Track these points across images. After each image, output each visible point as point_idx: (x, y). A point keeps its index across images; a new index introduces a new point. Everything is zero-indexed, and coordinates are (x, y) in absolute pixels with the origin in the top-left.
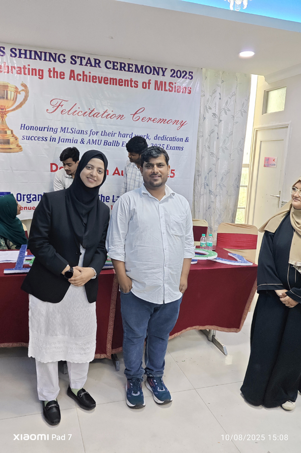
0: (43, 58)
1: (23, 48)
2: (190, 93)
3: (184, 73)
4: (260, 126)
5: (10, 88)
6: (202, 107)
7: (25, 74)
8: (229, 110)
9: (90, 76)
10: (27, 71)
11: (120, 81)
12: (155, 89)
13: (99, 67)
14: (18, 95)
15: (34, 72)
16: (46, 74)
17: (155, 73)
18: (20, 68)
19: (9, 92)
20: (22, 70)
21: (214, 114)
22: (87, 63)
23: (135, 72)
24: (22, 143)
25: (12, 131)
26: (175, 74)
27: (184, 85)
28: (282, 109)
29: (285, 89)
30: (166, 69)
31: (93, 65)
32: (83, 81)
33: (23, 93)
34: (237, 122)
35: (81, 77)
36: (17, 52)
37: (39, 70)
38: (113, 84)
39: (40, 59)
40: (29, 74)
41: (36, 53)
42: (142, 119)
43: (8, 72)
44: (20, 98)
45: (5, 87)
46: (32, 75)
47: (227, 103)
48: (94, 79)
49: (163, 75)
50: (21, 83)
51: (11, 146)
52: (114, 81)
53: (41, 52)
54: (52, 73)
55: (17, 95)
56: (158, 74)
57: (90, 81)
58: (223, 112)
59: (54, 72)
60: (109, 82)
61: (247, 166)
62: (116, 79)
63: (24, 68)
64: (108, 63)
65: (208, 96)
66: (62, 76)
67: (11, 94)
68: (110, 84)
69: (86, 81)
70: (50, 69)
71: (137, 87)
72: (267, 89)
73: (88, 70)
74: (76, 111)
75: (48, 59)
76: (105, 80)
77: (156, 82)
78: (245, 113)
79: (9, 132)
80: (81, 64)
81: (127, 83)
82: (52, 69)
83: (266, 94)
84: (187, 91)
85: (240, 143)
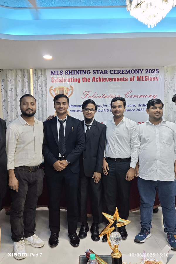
0: (80, 73)
1: (71, 70)
2: (158, 80)
3: (154, 70)
5: (65, 89)
7: (72, 82)
9: (102, 79)
10: (72, 80)
11: (118, 79)
12: (137, 81)
13: (107, 73)
14: (69, 91)
15: (76, 80)
16: (81, 80)
17: (137, 72)
19: (65, 91)
20: (70, 80)
22: (101, 73)
23: (126, 73)
24: (70, 114)
26: (148, 71)
27: (154, 76)
30: (143, 70)
31: (104, 73)
32: (99, 81)
33: (71, 91)
36: (68, 72)
37: (78, 79)
38: (114, 81)
41: (76, 71)
42: (131, 96)
43: (64, 82)
45: (63, 88)
48: (104, 80)
49: (141, 73)
50: (70, 86)
52: (114, 79)
53: (79, 71)
54: (84, 80)
56: (138, 73)
59: (85, 79)
60: (112, 80)
62: (116, 78)
64: (111, 71)
65: (169, 81)
66: (89, 80)
69: (101, 81)
70: (83, 78)
71: (127, 81)
73: (101, 76)
74: (96, 96)
75: (82, 73)
76: (110, 80)
77: (138, 77)
80: (98, 74)
81: (122, 79)
82: (84, 78)
84: (156, 79)
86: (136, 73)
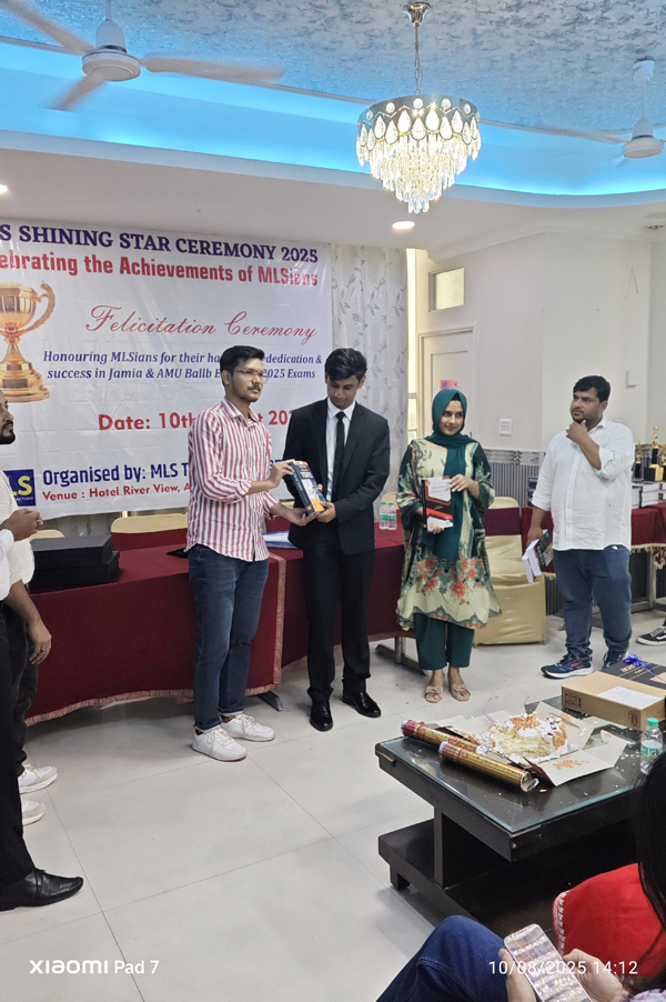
0: (75, 240)
1: (40, 225)
2: (315, 284)
3: (304, 252)
4: (428, 330)
5: (22, 292)
6: (335, 305)
7: (46, 268)
8: (377, 308)
9: (153, 266)
10: (49, 262)
11: (204, 270)
12: (260, 281)
13: (168, 250)
14: (37, 303)
15: (60, 264)
16: (81, 266)
17: (258, 254)
18: (38, 259)
19: (22, 300)
20: (42, 261)
21: (356, 316)
22: (147, 244)
23: (226, 254)
24: (48, 383)
25: (30, 365)
26: (289, 255)
27: (305, 272)
28: (460, 302)
29: (462, 270)
30: (274, 248)
31: (158, 247)
32: (144, 273)
33: (45, 301)
34: (390, 327)
35: (140, 268)
36: (31, 233)
37: (70, 260)
38: (193, 277)
39: (70, 242)
40: (53, 268)
41: (62, 231)
42: (245, 330)
43: (18, 267)
44: (42, 307)
45: (16, 291)
46: (59, 269)
47: (373, 296)
48: (160, 270)
49: (271, 257)
50: (41, 283)
51: (30, 391)
52: (192, 272)
53: (71, 231)
54: (91, 265)
55: (35, 304)
56: (263, 257)
57: (154, 274)
58: (368, 311)
59: (95, 261)
60: (185, 273)
61: (414, 396)
62: (196, 268)
63: (45, 258)
64: (181, 242)
65: (342, 287)
66: (108, 267)
67: (25, 304)
68: (188, 276)
69: (149, 274)
70: (87, 258)
71: (231, 279)
72: (433, 271)
73: (150, 256)
74: (135, 324)
75: (82, 241)
76: (179, 271)
77: (261, 269)
78: (402, 310)
79: (25, 367)
80: (138, 247)
81: (215, 273)
82: (91, 258)
83: (432, 279)
84: (311, 281)
85: (398, 360)
86: (255, 257)
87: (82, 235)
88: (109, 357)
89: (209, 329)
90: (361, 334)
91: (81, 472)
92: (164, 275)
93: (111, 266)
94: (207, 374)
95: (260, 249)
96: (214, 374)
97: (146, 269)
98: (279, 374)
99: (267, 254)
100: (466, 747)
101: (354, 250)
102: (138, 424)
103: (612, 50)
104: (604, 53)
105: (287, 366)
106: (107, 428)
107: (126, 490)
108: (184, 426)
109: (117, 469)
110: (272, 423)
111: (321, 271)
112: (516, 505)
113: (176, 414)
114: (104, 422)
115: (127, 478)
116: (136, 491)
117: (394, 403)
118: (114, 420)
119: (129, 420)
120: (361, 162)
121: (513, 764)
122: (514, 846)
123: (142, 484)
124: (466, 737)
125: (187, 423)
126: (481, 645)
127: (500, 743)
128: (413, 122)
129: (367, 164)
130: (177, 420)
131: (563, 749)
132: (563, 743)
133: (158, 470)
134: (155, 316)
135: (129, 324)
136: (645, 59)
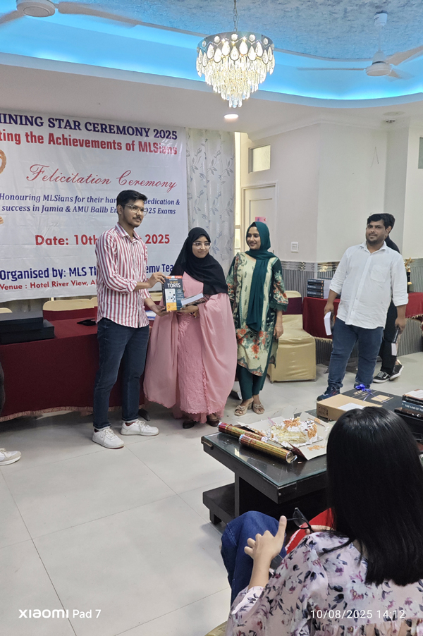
0: (19, 122)
2: (176, 153)
3: (168, 132)
4: (250, 185)
6: (189, 167)
7: (1, 139)
8: (215, 170)
9: (70, 139)
10: (2, 136)
11: (103, 143)
12: (140, 151)
13: (80, 129)
15: (10, 137)
16: (23, 138)
21: (202, 175)
22: (66, 126)
23: (118, 133)
26: (159, 135)
27: (169, 146)
28: (268, 167)
29: (269, 147)
30: (149, 129)
31: (73, 127)
32: (64, 144)
34: (224, 182)
35: (61, 141)
37: (16, 135)
38: (96, 147)
39: (16, 123)
40: (5, 140)
41: (10, 116)
42: (130, 182)
46: (9, 140)
47: (213, 162)
48: (75, 142)
49: (147, 136)
52: (95, 144)
53: (16, 116)
54: (29, 138)
56: (141, 135)
57: (70, 145)
58: (210, 172)
59: (32, 136)
60: (91, 145)
61: (239, 227)
62: (98, 142)
64: (88, 125)
65: (193, 156)
66: (40, 139)
68: (93, 147)
69: (67, 145)
70: (27, 133)
71: (121, 149)
72: (251, 147)
73: (68, 133)
74: (59, 177)
75: (24, 123)
76: (86, 143)
77: (140, 143)
78: (232, 172)
80: (60, 127)
81: (110, 145)
82: (29, 134)
83: (251, 151)
84: (173, 151)
85: (229, 204)
86: (137, 135)
87: (23, 118)
88: (42, 198)
89: (106, 181)
90: (205, 186)
91: (25, 272)
92: (77, 145)
93: (42, 139)
94: (105, 210)
95: (140, 130)
96: (109, 210)
97: (65, 141)
98: (152, 211)
99: (144, 133)
100: (255, 438)
101: (201, 132)
102: (61, 242)
103: (361, 6)
104: (355, 8)
105: (157, 206)
106: (41, 243)
107: (54, 284)
108: (91, 243)
109: (47, 270)
110: (147, 242)
111: (179, 146)
112: (300, 296)
113: (85, 236)
114: (39, 239)
115: (54, 276)
116: (60, 285)
117: (226, 232)
118: (45, 239)
119: (55, 239)
120: (200, 74)
121: (284, 448)
122: (280, 494)
123: (64, 280)
124: (256, 432)
125: (92, 241)
126: (275, 382)
127: (277, 435)
128: (231, 49)
129: (203, 75)
130: (85, 240)
131: (314, 439)
132: (314, 435)
133: (74, 271)
134: (71, 172)
135: (54, 177)
136: (382, 12)
